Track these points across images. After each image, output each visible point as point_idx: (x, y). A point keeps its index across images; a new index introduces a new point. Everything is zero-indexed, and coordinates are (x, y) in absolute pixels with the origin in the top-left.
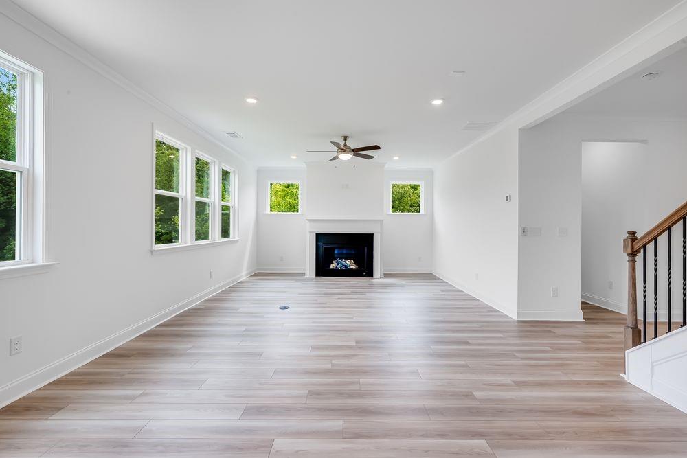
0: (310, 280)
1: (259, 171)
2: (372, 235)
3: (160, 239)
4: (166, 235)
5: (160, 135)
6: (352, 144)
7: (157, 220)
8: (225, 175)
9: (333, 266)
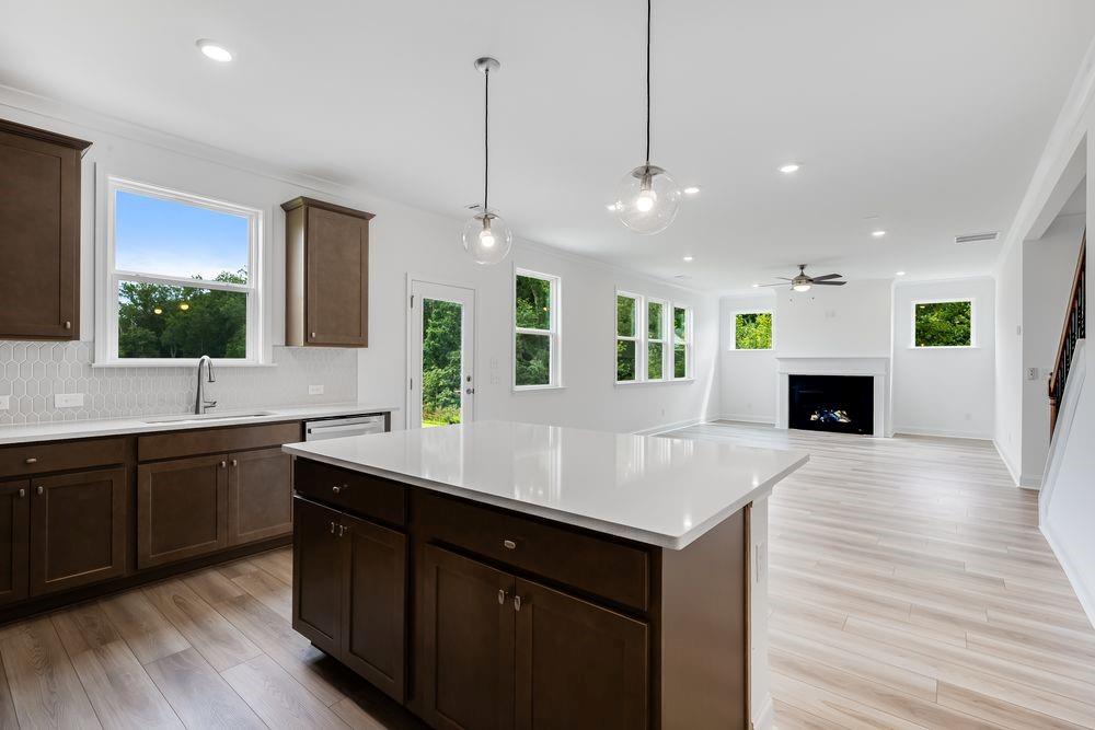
0: (782, 431)
1: (721, 302)
2: (871, 379)
3: (621, 377)
4: (626, 373)
5: (621, 293)
6: (811, 273)
7: (619, 359)
8: (679, 312)
9: (814, 417)
